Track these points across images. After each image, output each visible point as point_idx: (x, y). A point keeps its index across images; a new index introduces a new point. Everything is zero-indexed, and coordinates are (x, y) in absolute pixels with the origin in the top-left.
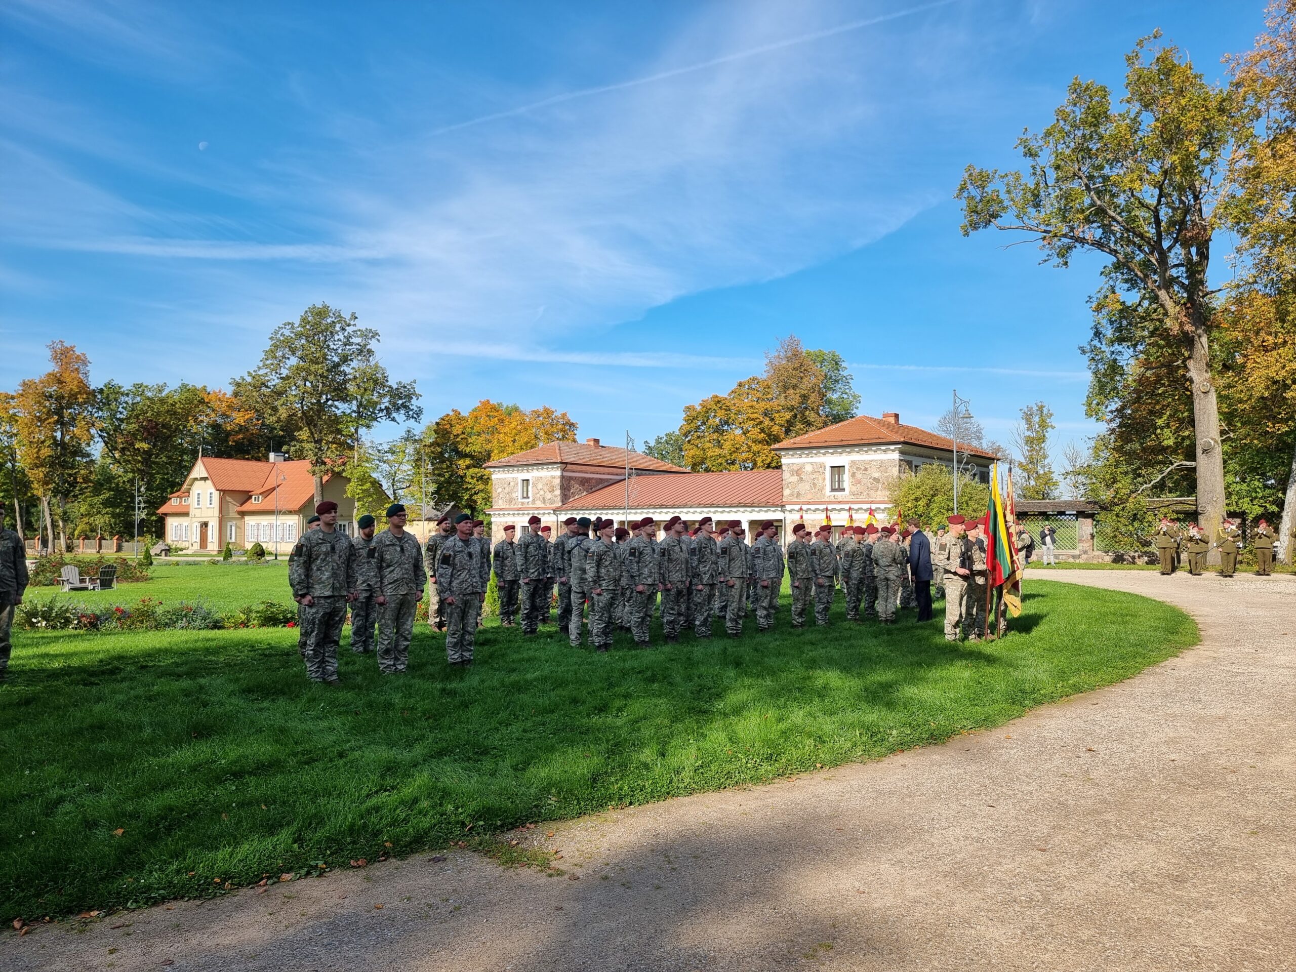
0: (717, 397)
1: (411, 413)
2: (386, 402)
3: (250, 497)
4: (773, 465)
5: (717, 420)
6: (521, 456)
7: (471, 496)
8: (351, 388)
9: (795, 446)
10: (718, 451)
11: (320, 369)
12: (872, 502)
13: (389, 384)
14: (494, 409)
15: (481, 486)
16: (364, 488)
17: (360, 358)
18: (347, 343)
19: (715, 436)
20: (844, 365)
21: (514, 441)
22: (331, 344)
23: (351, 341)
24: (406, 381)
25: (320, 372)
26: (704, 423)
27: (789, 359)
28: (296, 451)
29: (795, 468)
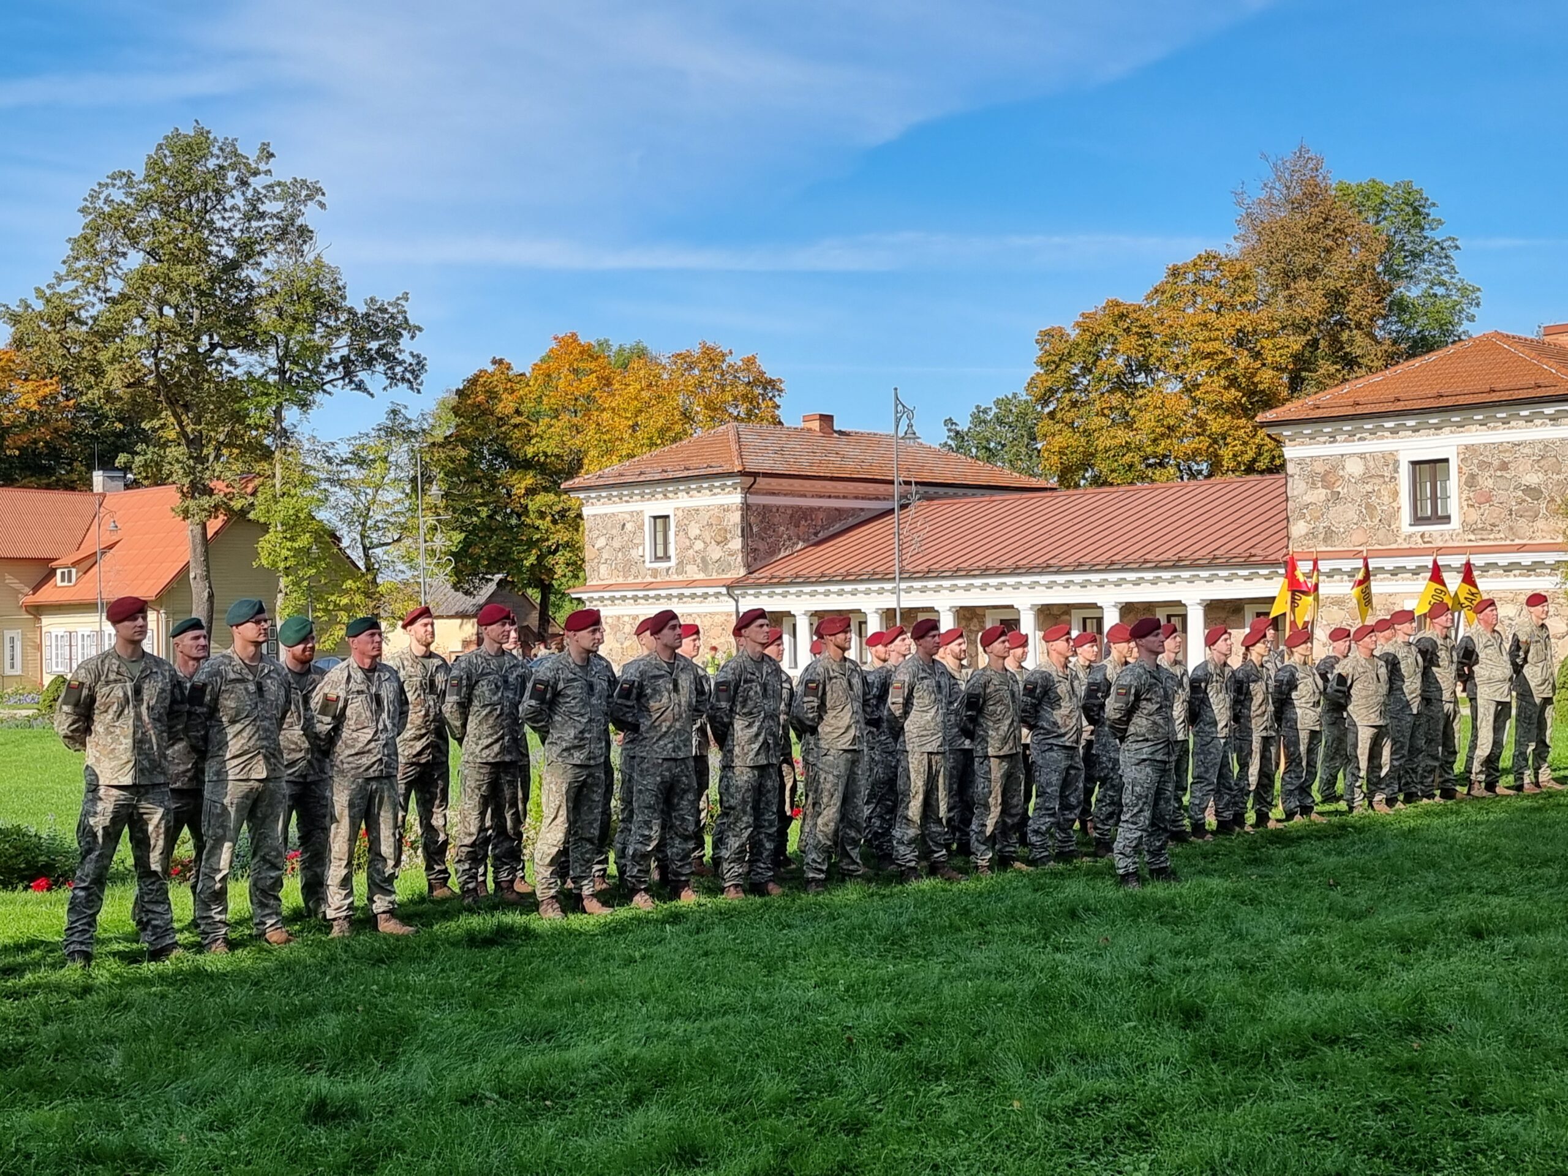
0: (1118, 304)
1: (399, 369)
2: (341, 347)
3: (53, 572)
4: (1261, 465)
5: (1120, 361)
6: (651, 463)
7: (540, 558)
8: (265, 316)
9: (1318, 413)
10: (1123, 435)
11: (194, 274)
12: (1521, 548)
13: (348, 303)
14: (588, 353)
15: (561, 535)
16: (296, 545)
17: (281, 247)
18: (254, 213)
19: (1116, 399)
20: (1434, 213)
21: (634, 427)
22: (216, 217)
23: (262, 208)
24: (385, 297)
25: (192, 281)
26: (1086, 370)
27: (1297, 206)
28: (146, 465)
29: (1319, 467)
